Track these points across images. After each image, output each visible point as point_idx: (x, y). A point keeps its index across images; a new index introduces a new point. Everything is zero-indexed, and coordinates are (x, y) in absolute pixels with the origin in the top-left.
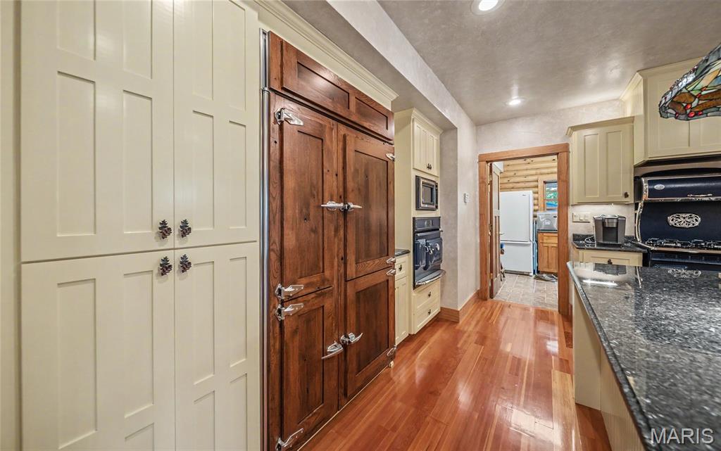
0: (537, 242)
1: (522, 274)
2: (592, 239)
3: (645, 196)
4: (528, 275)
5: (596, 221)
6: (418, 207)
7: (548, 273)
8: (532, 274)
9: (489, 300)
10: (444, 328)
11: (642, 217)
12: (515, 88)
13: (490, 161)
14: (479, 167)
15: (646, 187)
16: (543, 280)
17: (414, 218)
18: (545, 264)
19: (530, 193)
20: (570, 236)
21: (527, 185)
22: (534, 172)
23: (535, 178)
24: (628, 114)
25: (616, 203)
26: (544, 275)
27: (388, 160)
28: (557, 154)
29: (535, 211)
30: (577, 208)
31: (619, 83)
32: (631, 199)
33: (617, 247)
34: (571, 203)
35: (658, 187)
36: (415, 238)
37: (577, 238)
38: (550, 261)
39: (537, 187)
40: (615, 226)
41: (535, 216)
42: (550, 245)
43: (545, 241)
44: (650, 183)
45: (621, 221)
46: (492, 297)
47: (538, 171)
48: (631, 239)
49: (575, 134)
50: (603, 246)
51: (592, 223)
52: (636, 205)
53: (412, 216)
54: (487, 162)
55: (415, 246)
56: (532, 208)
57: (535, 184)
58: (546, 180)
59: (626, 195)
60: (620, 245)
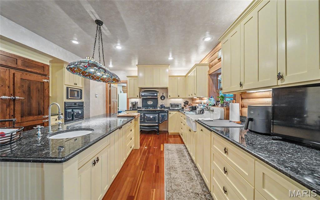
3: (141, 97)
5: (132, 103)
6: (67, 98)
11: (142, 101)
12: (111, 63)
14: (106, 85)
15: (141, 94)
17: (65, 102)
20: (129, 107)
25: (135, 98)
27: (44, 82)
28: (127, 83)
30: (131, 99)
35: (143, 94)
36: (65, 109)
40: (135, 104)
49: (128, 78)
50: (133, 110)
53: (64, 101)
54: (108, 83)
55: (65, 112)
59: (138, 96)
60: (136, 109)
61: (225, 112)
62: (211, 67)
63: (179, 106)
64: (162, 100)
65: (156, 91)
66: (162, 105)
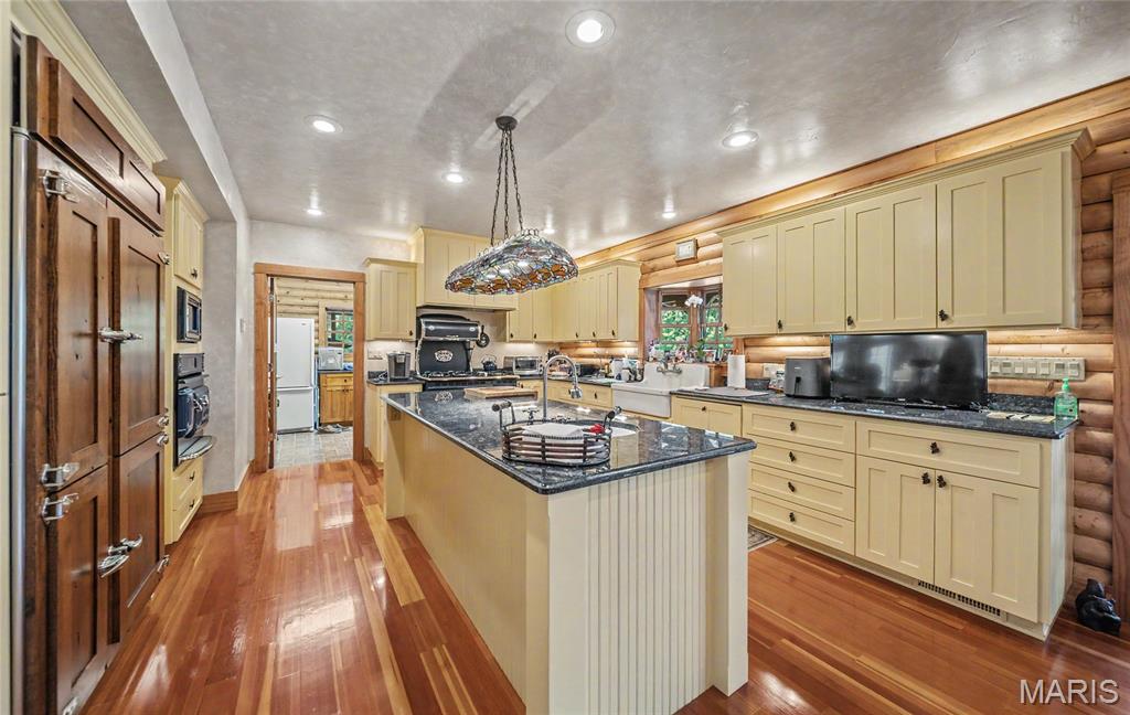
0: (319, 385)
1: (299, 431)
2: (385, 376)
3: (423, 335)
4: (307, 431)
5: (389, 357)
6: (181, 336)
7: (331, 424)
8: (312, 429)
9: (269, 471)
10: (215, 523)
11: (420, 352)
13: (272, 275)
14: (256, 280)
15: (424, 327)
16: (330, 432)
17: (175, 355)
18: (329, 413)
19: (311, 321)
20: (366, 373)
21: (304, 310)
22: (313, 294)
23: (315, 302)
24: (413, 260)
25: (404, 340)
26: (329, 426)
27: (159, 262)
28: (354, 283)
29: (317, 345)
30: (372, 343)
31: (407, 229)
32: (414, 338)
33: (404, 381)
34: (367, 338)
35: (432, 328)
36: (177, 387)
37: (372, 375)
38: (334, 409)
39: (318, 314)
40: (403, 361)
41: (316, 353)
42: (334, 389)
43: (329, 384)
44: (427, 323)
45: (407, 356)
46: (271, 467)
47: (320, 294)
48: (413, 373)
49: (374, 266)
50: (395, 381)
51: (386, 359)
52: (417, 342)
53: (174, 351)
54: (268, 275)
55: (180, 399)
56: (314, 341)
57: (314, 310)
58: (329, 307)
59: (411, 334)
60: (406, 379)
61: (713, 372)
62: (646, 272)
63: (538, 365)
64: (481, 346)
65: (464, 319)
66: (489, 363)
